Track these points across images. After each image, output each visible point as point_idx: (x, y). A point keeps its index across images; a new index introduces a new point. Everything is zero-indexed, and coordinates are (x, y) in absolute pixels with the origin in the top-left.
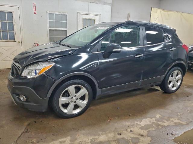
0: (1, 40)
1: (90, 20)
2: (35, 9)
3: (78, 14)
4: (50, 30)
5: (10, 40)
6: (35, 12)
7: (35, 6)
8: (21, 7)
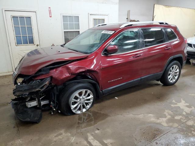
0: (22, 44)
1: (100, 19)
2: (50, 12)
3: (89, 15)
4: (64, 32)
5: (29, 43)
6: (50, 15)
7: (50, 10)
8: (38, 11)
